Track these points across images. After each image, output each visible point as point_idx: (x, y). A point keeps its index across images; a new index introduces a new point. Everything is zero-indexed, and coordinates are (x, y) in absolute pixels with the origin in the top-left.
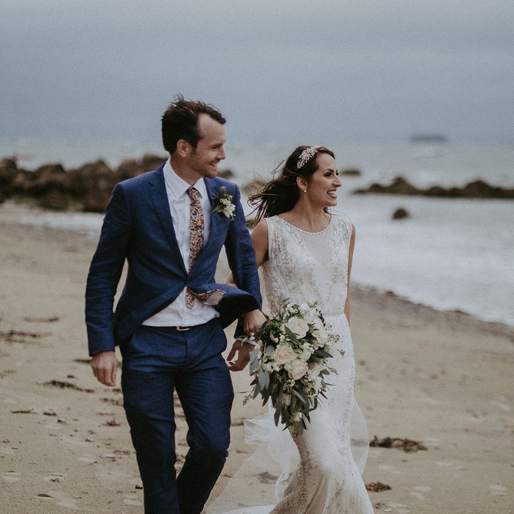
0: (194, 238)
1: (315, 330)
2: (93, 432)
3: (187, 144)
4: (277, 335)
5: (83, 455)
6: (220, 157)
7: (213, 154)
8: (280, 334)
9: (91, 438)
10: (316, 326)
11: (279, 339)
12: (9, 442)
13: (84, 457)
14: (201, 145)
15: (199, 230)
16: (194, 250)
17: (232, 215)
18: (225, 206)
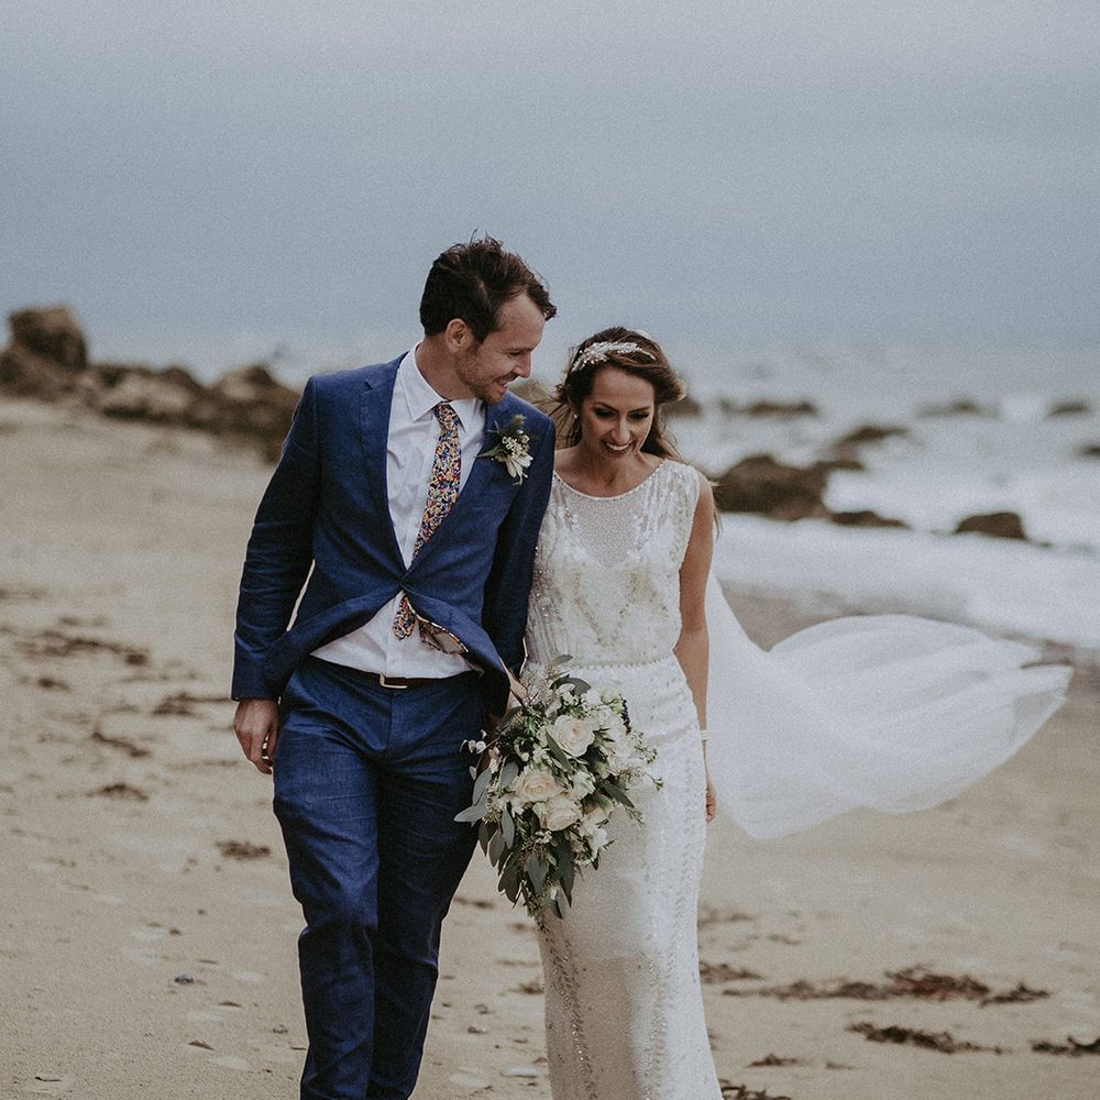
0: (434, 503)
1: (608, 740)
2: (485, 1008)
3: (466, 331)
4: (528, 748)
5: (461, 1068)
6: (518, 371)
7: (508, 365)
8: (535, 745)
9: (480, 1023)
10: (611, 734)
11: (531, 755)
12: (286, 1031)
13: (462, 1072)
14: (491, 341)
15: (447, 490)
16: (429, 527)
17: (520, 474)
18: (510, 452)
